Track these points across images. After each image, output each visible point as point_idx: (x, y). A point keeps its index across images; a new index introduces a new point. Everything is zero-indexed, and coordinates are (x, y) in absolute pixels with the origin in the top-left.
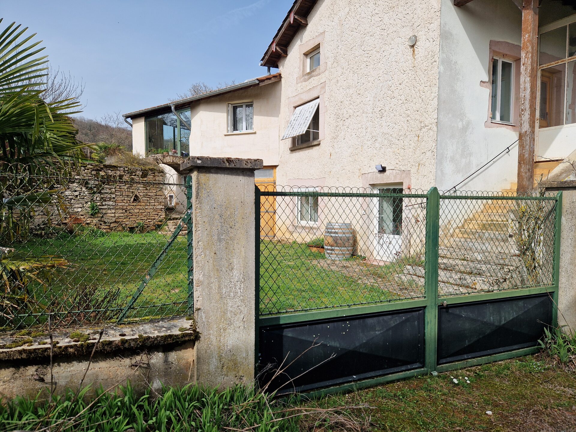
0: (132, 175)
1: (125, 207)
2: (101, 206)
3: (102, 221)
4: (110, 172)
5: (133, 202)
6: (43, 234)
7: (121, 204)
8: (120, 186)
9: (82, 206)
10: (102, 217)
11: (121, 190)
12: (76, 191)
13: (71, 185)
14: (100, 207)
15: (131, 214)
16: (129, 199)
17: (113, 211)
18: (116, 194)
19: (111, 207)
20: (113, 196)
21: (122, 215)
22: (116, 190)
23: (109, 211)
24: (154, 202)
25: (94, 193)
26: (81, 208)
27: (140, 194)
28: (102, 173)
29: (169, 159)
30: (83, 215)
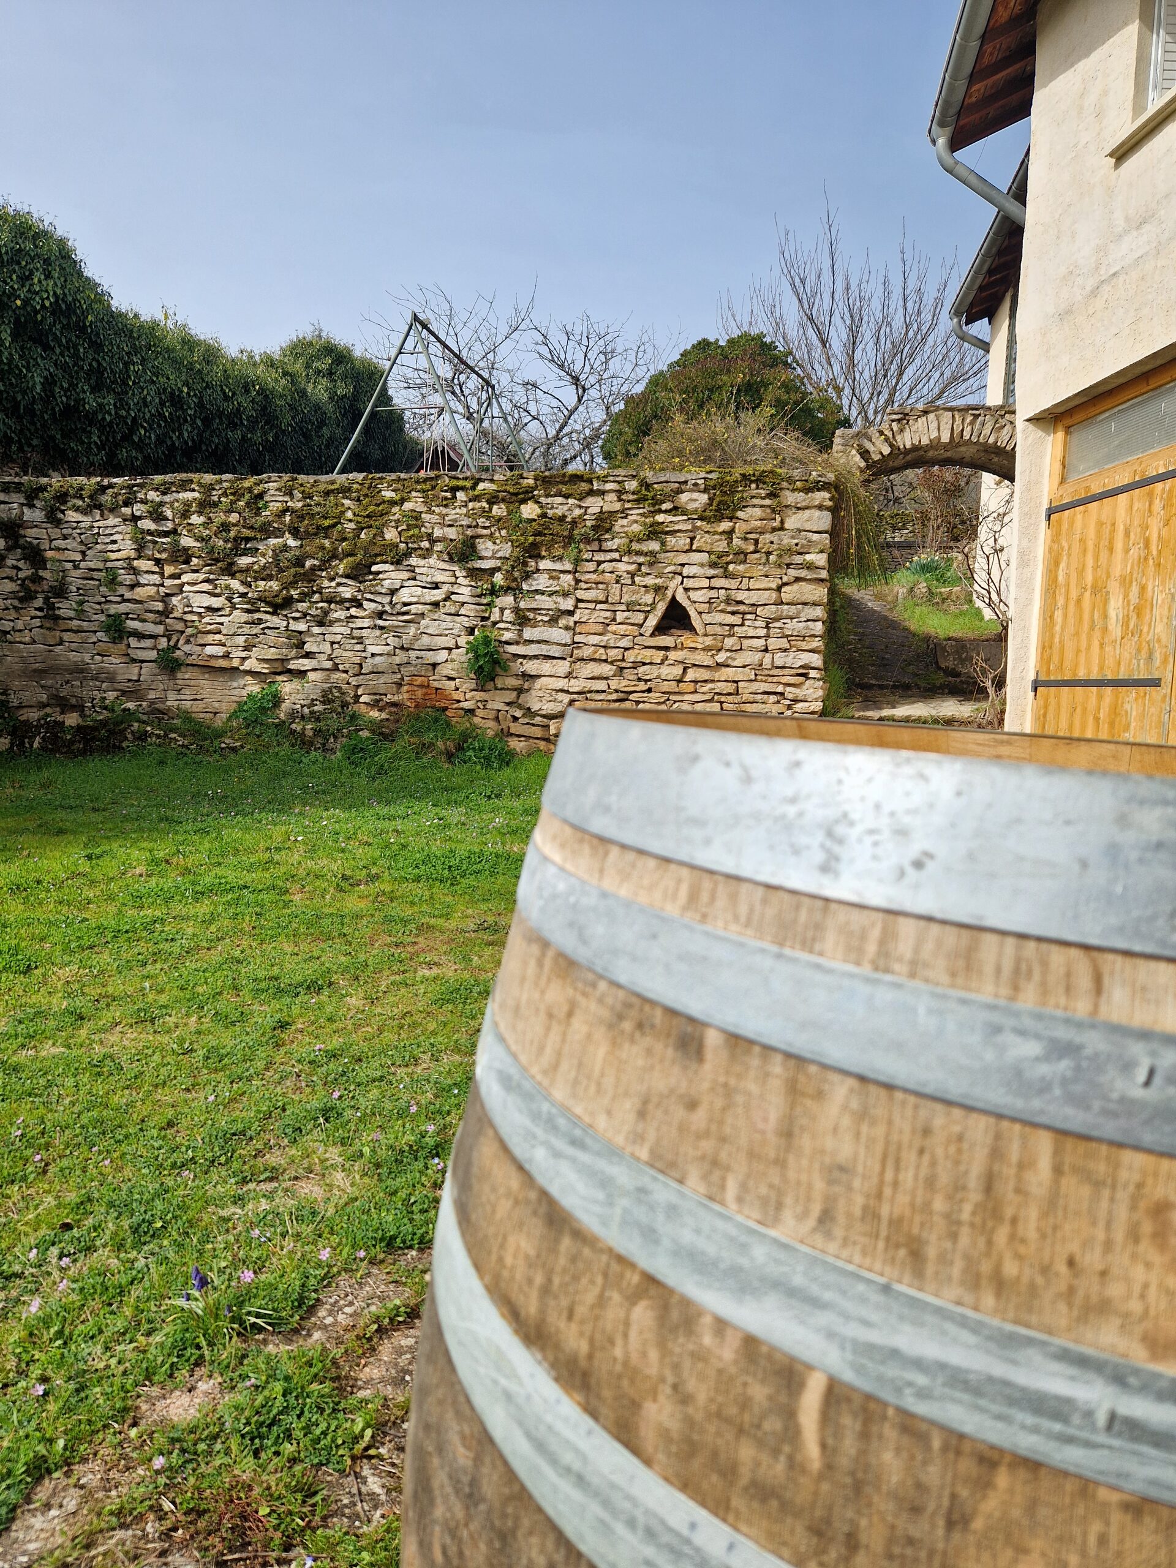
0: (660, 511)
1: (613, 654)
2: (517, 643)
3: (520, 707)
4: (559, 506)
5: (652, 635)
6: (310, 733)
7: (595, 639)
8: (599, 563)
9: (451, 644)
10: (520, 691)
11: (600, 578)
12: (436, 586)
13: (422, 562)
14: (512, 649)
15: (642, 686)
16: (639, 618)
17: (563, 667)
18: (580, 594)
19: (555, 651)
20: (568, 604)
21: (601, 685)
22: (578, 581)
23: (546, 667)
24: (763, 632)
25: (493, 592)
26: (450, 649)
27: (695, 595)
28: (529, 510)
29: (933, 425)
30: (453, 679)
